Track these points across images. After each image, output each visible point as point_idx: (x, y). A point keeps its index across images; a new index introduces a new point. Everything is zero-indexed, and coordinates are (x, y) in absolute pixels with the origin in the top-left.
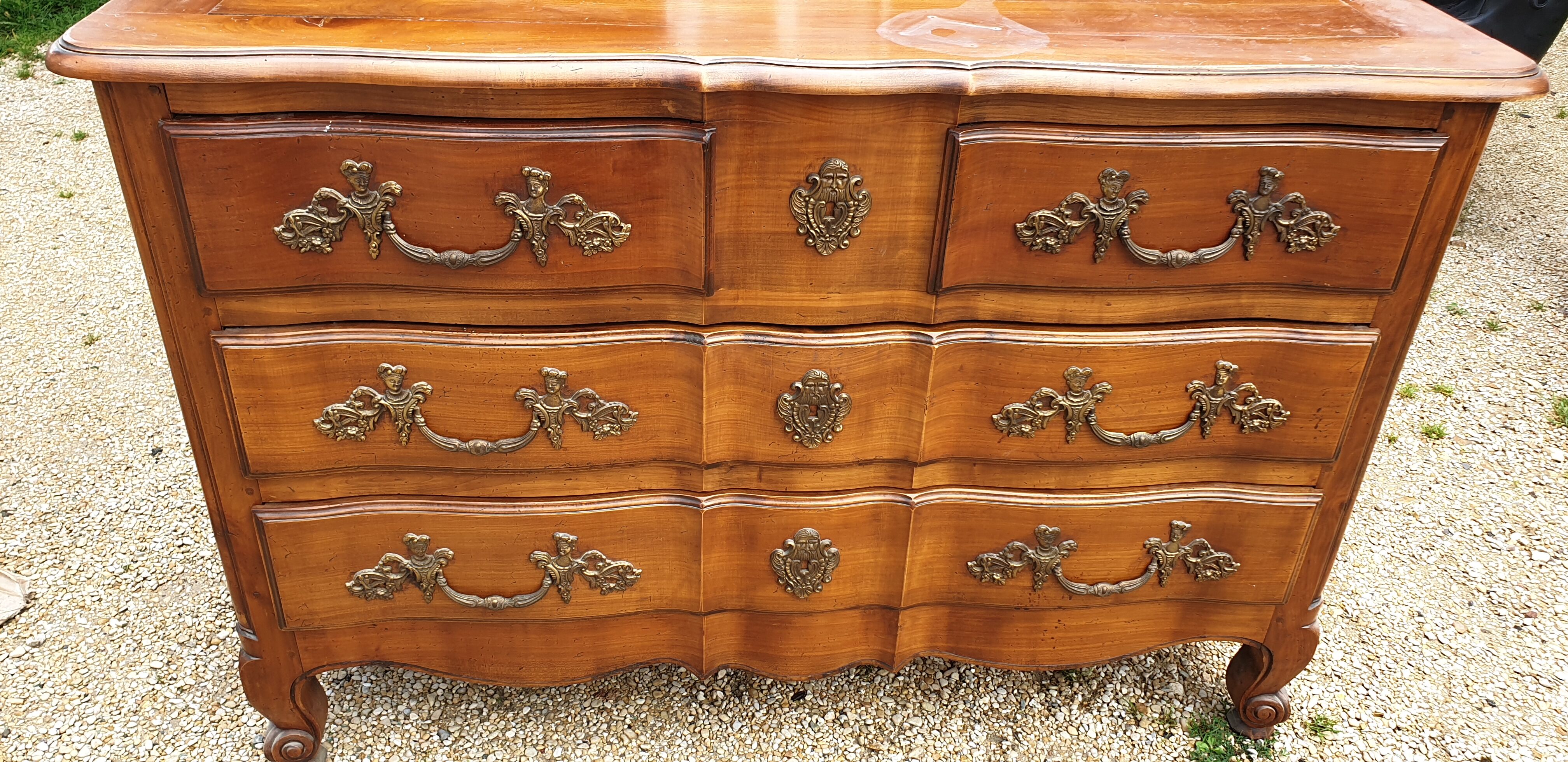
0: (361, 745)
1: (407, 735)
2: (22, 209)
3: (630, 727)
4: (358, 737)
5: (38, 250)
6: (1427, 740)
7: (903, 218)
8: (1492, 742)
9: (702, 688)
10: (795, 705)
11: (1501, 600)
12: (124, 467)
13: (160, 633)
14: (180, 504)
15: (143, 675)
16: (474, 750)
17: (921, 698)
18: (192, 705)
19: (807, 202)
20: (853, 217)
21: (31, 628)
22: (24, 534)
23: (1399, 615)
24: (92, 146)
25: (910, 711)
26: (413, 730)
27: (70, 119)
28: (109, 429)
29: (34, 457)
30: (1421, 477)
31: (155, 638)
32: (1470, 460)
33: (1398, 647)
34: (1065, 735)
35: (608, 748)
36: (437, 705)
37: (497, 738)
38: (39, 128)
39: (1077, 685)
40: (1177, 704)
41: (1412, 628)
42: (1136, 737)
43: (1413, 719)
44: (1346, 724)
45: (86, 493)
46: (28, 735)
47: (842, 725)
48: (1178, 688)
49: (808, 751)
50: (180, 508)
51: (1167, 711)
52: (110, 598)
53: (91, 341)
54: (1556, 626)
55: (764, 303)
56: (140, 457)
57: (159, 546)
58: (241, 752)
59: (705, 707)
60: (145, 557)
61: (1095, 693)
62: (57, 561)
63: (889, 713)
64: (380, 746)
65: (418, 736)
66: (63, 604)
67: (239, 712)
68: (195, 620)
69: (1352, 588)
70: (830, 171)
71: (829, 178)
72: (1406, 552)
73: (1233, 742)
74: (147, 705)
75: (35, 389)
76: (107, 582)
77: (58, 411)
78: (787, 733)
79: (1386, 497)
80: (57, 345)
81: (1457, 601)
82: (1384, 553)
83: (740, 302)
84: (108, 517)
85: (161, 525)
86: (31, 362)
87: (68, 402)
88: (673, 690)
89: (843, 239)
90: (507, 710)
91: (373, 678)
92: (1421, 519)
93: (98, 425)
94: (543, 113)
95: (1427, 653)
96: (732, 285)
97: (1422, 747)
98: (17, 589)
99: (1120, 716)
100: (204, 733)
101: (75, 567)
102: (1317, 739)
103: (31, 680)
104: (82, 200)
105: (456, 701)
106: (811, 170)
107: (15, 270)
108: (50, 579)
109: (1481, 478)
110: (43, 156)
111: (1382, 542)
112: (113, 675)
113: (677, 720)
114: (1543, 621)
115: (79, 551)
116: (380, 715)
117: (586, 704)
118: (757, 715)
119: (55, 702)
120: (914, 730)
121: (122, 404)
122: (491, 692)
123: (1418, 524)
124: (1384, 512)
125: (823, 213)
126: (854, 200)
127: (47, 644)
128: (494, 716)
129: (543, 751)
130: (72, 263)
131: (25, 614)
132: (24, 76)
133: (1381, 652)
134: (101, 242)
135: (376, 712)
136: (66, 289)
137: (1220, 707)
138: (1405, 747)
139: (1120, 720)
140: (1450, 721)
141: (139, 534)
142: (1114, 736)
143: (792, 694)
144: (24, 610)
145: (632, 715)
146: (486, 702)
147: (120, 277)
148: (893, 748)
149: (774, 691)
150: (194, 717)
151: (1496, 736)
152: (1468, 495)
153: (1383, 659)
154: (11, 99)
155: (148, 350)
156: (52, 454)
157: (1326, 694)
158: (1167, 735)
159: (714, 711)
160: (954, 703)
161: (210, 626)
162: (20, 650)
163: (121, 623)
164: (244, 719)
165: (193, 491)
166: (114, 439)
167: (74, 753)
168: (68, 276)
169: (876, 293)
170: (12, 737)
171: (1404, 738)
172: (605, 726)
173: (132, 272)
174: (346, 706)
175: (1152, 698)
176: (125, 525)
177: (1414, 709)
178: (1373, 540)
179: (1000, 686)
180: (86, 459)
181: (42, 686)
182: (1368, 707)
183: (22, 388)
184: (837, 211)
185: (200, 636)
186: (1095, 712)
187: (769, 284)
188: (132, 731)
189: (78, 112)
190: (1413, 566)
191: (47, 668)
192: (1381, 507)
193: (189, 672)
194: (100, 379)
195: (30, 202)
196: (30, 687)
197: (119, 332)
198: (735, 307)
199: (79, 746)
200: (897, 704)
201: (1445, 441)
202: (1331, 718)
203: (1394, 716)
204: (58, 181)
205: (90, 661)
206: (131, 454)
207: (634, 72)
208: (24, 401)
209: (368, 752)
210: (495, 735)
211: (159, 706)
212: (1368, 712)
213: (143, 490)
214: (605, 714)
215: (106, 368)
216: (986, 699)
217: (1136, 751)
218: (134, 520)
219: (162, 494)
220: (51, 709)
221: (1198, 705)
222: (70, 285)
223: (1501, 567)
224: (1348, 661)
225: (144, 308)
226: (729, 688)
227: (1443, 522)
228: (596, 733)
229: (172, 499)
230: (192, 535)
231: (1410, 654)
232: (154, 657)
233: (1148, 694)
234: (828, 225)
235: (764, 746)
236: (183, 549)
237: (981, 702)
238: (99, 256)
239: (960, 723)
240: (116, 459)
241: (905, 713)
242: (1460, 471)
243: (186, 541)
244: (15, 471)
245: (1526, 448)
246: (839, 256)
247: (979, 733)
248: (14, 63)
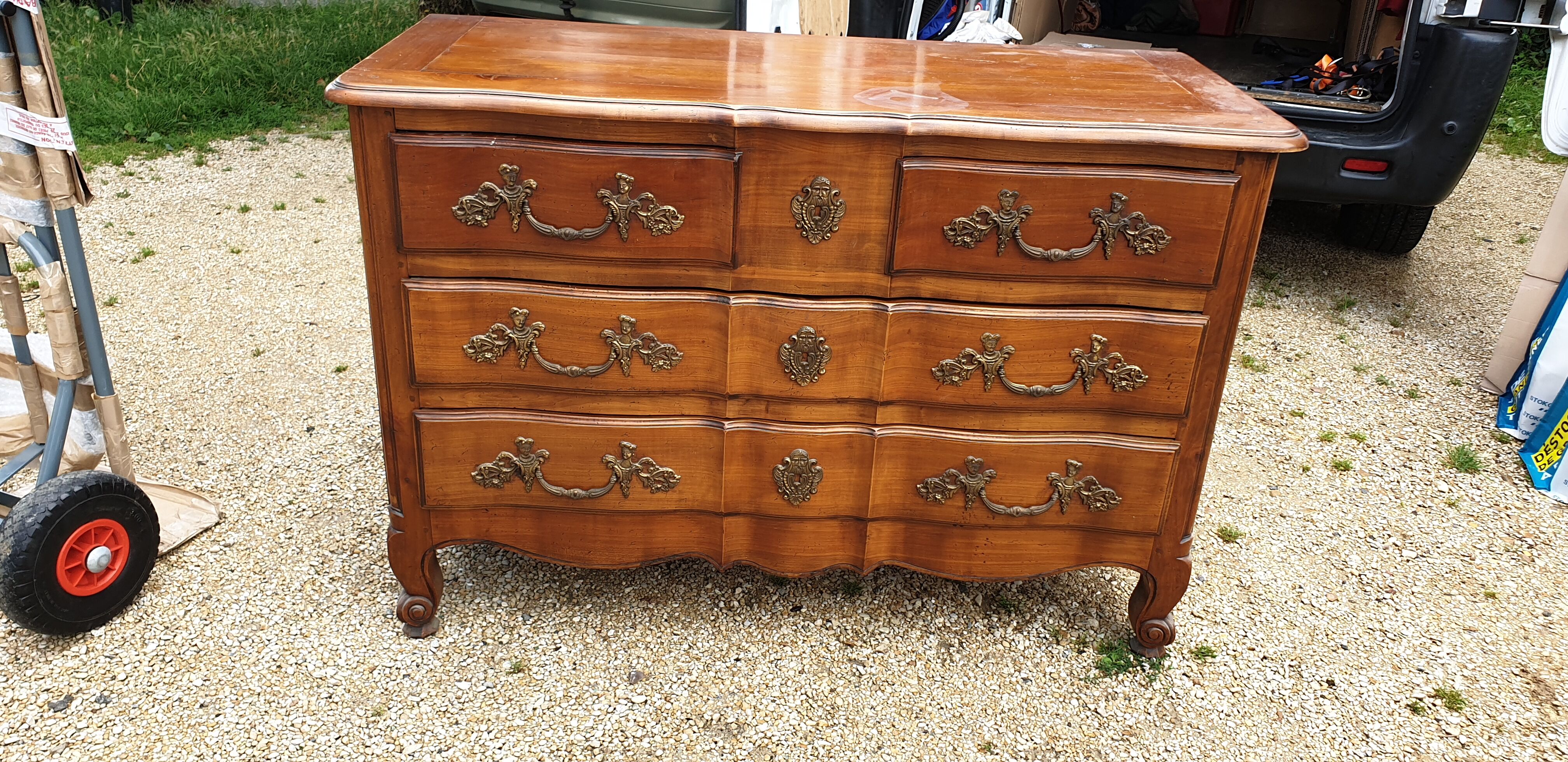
0: (465, 620)
1: (499, 616)
2: (202, 260)
3: (666, 620)
4: (462, 615)
5: (215, 290)
6: (1286, 667)
7: (868, 221)
8: (1338, 671)
9: (723, 599)
10: (792, 614)
11: (1369, 581)
12: (286, 438)
13: (317, 544)
14: (329, 463)
15: (305, 569)
16: (549, 627)
17: (890, 616)
18: (340, 589)
19: (802, 206)
20: (833, 217)
21: (223, 535)
22: (214, 477)
23: (1284, 587)
24: (254, 217)
25: (881, 623)
26: (504, 613)
27: (236, 197)
28: (274, 413)
29: (219, 429)
30: (1324, 497)
31: (313, 547)
32: (1368, 487)
33: (1278, 608)
34: (1000, 647)
35: (649, 632)
36: (522, 599)
37: (566, 621)
38: (213, 203)
39: (1013, 615)
40: (1092, 632)
41: (1292, 595)
42: (1055, 652)
43: (1279, 653)
44: (1224, 653)
45: (259, 455)
46: (224, 599)
47: (827, 629)
48: (1096, 623)
49: (800, 643)
50: (329, 466)
51: (1082, 636)
52: (279, 521)
53: (257, 353)
54: (1410, 600)
55: (772, 277)
56: (297, 432)
57: (314, 490)
58: (376, 619)
59: (724, 611)
60: (304, 496)
61: (1028, 622)
62: (240, 496)
63: (864, 623)
64: (478, 622)
65: (507, 618)
66: (245, 522)
67: (375, 595)
68: (342, 537)
69: (1250, 568)
70: (818, 184)
71: (817, 189)
72: (1299, 545)
73: (1132, 659)
74: (308, 587)
75: (218, 384)
76: (276, 510)
77: (235, 400)
78: (784, 630)
79: (1291, 508)
80: (232, 355)
81: (1334, 580)
82: (1281, 545)
83: (756, 276)
84: (276, 470)
85: (315, 476)
86: (214, 366)
87: (242, 393)
88: (701, 600)
89: (827, 233)
90: (575, 605)
91: (474, 580)
92: (1317, 524)
93: (265, 410)
94: (631, 138)
95: (1300, 612)
96: (750, 264)
97: (1281, 671)
98: (213, 509)
99: (1045, 637)
100: (349, 606)
101: (253, 500)
102: (1200, 662)
103: (226, 566)
104: (248, 255)
105: (536, 597)
106: (805, 184)
107: (198, 303)
108: (235, 506)
109: (1373, 500)
110: (216, 223)
111: (1282, 538)
112: (283, 568)
113: (702, 618)
114: (1400, 596)
115: (255, 490)
116: (479, 603)
117: (634, 605)
118: (763, 618)
119: (243, 581)
120: (883, 636)
121: (283, 397)
122: (563, 593)
123: (1314, 528)
124: (1287, 518)
125: (813, 212)
126: (834, 205)
127: (235, 546)
128: (564, 608)
129: (600, 632)
130: (239, 299)
131: (218, 527)
132: (200, 164)
133: (1262, 610)
134: (264, 285)
135: (477, 601)
136: (237, 317)
137: (1126, 637)
138: (1268, 670)
139: (1044, 641)
140: (1309, 657)
141: (299, 482)
142: (1038, 649)
143: (791, 607)
144: (218, 524)
145: (668, 613)
146: (559, 600)
147: (279, 310)
148: (864, 645)
149: (777, 604)
150: (342, 597)
151: (1342, 668)
152: (1361, 511)
153: (1264, 615)
154: (190, 180)
155: (302, 361)
156: (232, 427)
157: (1213, 634)
158: (1080, 652)
159: (731, 614)
160: (915, 621)
161: (353, 542)
162: (216, 548)
163: (288, 536)
164: (379, 599)
165: (339, 456)
166: (278, 419)
167: (259, 612)
168: (239, 308)
169: (850, 274)
170: (214, 599)
171: (1269, 664)
172: (647, 619)
173: (288, 307)
174: (454, 596)
175: (1072, 628)
176: (288, 475)
177: (1282, 647)
178: (1273, 536)
179: (953, 612)
180: (257, 431)
181: (232, 571)
182: (1244, 644)
183: (208, 383)
184: (822, 212)
185: (345, 547)
186: (1025, 633)
187: (776, 264)
188: (298, 602)
189: (243, 191)
190: (1303, 555)
191: (236, 560)
192: (1285, 514)
193: (338, 569)
194: (266, 379)
195: (207, 256)
196: (225, 571)
197: (279, 349)
198: (752, 280)
199: (262, 608)
200: (871, 618)
201: (1351, 472)
202: (1213, 649)
203: (1263, 650)
204: (229, 241)
205: (266, 558)
206: (291, 430)
207: (690, 112)
208: (210, 392)
209: (470, 624)
210: (565, 619)
211: (317, 588)
212: (1244, 647)
213: (301, 453)
214: (648, 611)
215: (270, 373)
216: (942, 620)
217: (1054, 660)
218: (295, 472)
219: (316, 456)
220: (240, 585)
221: (1108, 634)
222: (240, 315)
223: (1375, 560)
224: (1236, 614)
225: (298, 333)
226: (743, 600)
227: (1335, 527)
228: (640, 623)
229: (322, 460)
230: (339, 484)
231: (1287, 613)
232: (312, 558)
233: (1070, 625)
234: (816, 222)
235: (766, 638)
236: (332, 492)
237: (937, 621)
238: (262, 296)
239: (919, 633)
240: (280, 432)
241: (876, 624)
242: (1358, 494)
243: (334, 487)
244: (206, 437)
245: (1418, 480)
246: (823, 245)
247: (933, 640)
248: (191, 154)
